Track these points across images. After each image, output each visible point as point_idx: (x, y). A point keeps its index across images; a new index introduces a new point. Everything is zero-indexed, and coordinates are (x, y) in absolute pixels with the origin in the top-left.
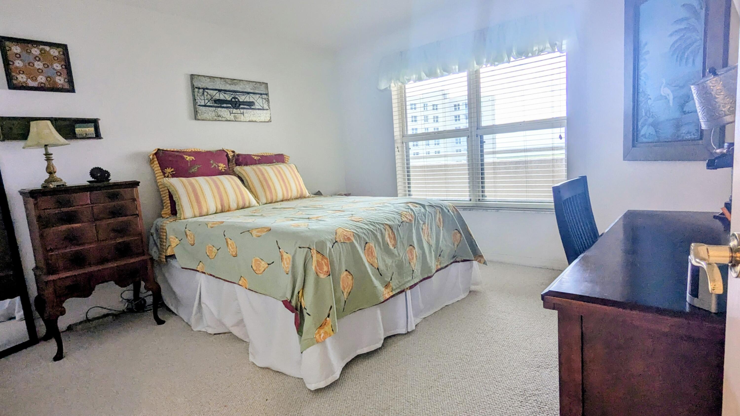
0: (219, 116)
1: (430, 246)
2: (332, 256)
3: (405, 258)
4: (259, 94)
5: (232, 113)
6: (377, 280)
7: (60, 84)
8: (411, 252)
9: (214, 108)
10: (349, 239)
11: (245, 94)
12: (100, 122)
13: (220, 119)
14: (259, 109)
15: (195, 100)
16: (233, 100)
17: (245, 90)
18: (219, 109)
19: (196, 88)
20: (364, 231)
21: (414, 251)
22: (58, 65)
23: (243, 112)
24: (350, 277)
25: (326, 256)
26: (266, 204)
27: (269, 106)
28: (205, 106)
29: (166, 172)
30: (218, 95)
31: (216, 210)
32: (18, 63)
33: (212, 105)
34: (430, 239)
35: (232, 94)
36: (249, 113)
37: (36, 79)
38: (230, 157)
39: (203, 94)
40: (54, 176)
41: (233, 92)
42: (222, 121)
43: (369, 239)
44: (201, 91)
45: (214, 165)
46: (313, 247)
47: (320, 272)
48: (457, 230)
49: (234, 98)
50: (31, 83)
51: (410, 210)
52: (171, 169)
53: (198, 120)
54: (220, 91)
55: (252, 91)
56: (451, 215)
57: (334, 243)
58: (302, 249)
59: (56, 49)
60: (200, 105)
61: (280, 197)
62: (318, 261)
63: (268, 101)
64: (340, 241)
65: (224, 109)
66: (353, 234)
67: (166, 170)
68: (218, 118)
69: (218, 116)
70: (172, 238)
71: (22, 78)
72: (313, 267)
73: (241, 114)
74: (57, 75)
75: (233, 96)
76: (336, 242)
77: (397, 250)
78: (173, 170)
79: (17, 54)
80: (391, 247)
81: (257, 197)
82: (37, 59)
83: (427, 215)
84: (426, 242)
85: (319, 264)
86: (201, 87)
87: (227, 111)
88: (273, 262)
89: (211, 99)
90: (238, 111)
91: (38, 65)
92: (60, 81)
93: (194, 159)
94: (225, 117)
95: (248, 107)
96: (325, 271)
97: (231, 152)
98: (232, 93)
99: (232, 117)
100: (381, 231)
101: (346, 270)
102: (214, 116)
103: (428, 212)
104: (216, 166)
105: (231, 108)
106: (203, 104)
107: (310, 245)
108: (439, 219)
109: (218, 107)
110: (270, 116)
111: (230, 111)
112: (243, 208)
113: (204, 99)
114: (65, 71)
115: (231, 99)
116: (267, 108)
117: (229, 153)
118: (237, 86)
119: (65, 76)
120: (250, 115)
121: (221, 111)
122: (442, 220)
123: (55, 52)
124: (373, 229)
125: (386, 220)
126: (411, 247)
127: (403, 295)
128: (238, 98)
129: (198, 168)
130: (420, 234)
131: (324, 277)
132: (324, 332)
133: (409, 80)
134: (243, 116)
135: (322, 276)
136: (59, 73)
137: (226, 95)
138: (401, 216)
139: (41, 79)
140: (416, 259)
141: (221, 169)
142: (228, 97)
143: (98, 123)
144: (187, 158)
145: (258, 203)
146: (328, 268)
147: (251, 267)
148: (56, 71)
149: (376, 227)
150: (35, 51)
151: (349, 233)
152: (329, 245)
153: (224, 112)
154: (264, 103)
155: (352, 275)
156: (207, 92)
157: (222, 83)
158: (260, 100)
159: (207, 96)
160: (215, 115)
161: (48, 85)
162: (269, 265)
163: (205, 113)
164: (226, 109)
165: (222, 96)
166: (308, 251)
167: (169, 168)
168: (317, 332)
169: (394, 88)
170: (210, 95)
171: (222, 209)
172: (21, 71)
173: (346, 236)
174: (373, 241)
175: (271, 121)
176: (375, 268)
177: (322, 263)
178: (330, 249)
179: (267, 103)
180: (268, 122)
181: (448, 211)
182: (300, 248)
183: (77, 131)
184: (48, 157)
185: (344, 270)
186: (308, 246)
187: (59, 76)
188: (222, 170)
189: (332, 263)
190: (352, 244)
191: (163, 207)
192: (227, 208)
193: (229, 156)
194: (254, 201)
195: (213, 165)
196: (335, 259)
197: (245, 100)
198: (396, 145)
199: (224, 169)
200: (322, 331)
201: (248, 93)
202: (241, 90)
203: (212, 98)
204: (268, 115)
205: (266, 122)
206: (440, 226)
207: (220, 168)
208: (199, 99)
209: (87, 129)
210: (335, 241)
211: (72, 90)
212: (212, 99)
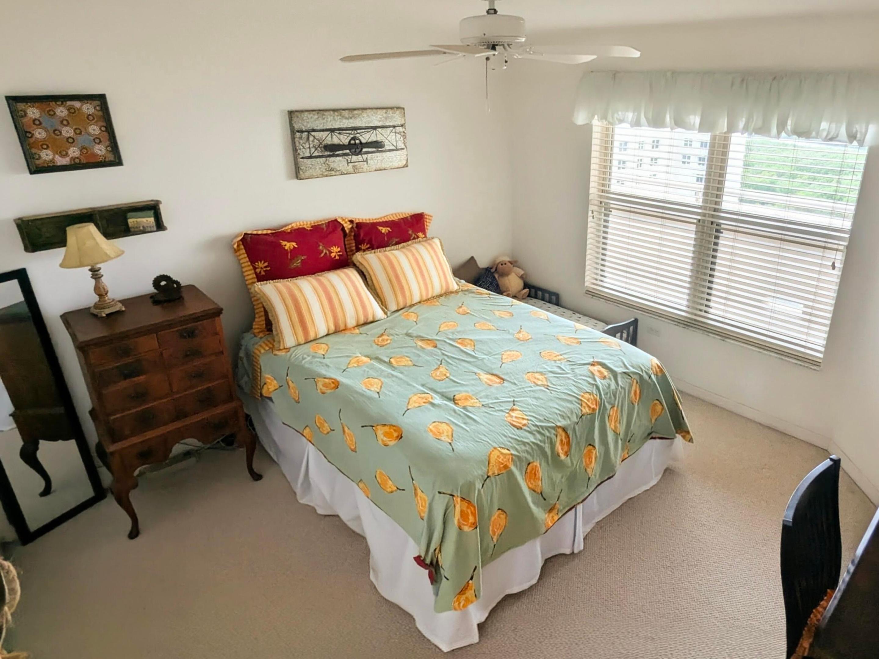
0: (332, 170)
1: (616, 434)
2: (481, 498)
3: (579, 466)
4: (389, 127)
5: (351, 162)
6: (538, 507)
7: (101, 156)
8: (589, 455)
9: (324, 159)
10: (506, 467)
11: (369, 130)
12: (162, 207)
13: (333, 173)
14: (390, 150)
15: (295, 150)
16: (353, 142)
17: (372, 125)
18: (332, 159)
19: (298, 131)
20: (528, 448)
21: (594, 452)
22: (95, 127)
23: (367, 158)
24: (503, 516)
25: (472, 502)
26: (397, 311)
27: (404, 143)
28: (311, 157)
29: (257, 266)
30: (329, 138)
31: (328, 331)
32: (39, 133)
33: (321, 154)
34: (618, 425)
35: (351, 134)
36: (376, 158)
37: (67, 153)
38: (347, 231)
39: (308, 138)
40: (106, 298)
41: (352, 130)
42: (335, 175)
43: (533, 457)
44: (305, 135)
45: (324, 251)
46: (457, 494)
47: (464, 524)
48: (658, 400)
49: (354, 139)
50: (60, 161)
51: (595, 387)
52: (264, 263)
53: (300, 179)
54: (332, 130)
55: (380, 124)
56: (652, 383)
57: (485, 480)
58: (442, 495)
59: (91, 104)
60: (303, 158)
61: (417, 299)
62: (462, 512)
63: (405, 137)
64: (494, 473)
65: (338, 158)
66: (512, 458)
67: (257, 264)
68: (331, 171)
69: (330, 170)
70: (269, 378)
71: (47, 155)
72: (456, 519)
73: (364, 161)
74: (96, 143)
75: (352, 136)
76: (488, 477)
77: (571, 460)
78: (266, 264)
79: (35, 120)
80: (563, 457)
81: (384, 304)
82: (65, 122)
83: (618, 392)
84: (613, 432)
85: (463, 514)
86: (304, 129)
87: (343, 160)
88: (403, 490)
89: (319, 146)
90: (359, 157)
91: (67, 132)
92: (100, 150)
93: (296, 246)
94: (340, 170)
95: (374, 150)
96: (471, 523)
97: (349, 223)
98: (350, 132)
99: (350, 168)
100: (551, 439)
101: (499, 509)
102: (324, 171)
103: (621, 387)
104: (328, 252)
105: (350, 155)
106: (308, 154)
107: (452, 491)
108: (635, 392)
109: (330, 156)
110: (406, 158)
111: (347, 160)
112: (366, 324)
113: (309, 148)
114: (106, 134)
115: (350, 142)
116: (403, 146)
117: (345, 225)
118: (358, 119)
119: (108, 143)
120: (376, 161)
121: (334, 161)
122: (638, 392)
123: (88, 108)
124: (540, 441)
125: (560, 419)
126: (591, 447)
127: (572, 512)
128: (360, 138)
129: (302, 260)
130: (604, 422)
131: (468, 530)
132: (464, 598)
133: (621, 121)
134: (366, 165)
135: (466, 529)
136: (98, 140)
137: (341, 137)
138: (581, 405)
139: (74, 152)
140: (596, 460)
141: (333, 257)
142: (344, 139)
143: (159, 209)
144: (285, 245)
145: (386, 313)
146: (475, 519)
147: (374, 477)
148: (92, 138)
149: (545, 436)
150: (61, 111)
151: (507, 457)
152: (478, 485)
153: (339, 162)
154: (397, 139)
155: (505, 512)
156: (314, 137)
157: (336, 118)
158: (392, 137)
159: (313, 141)
160: (326, 169)
161: (84, 161)
162: (399, 491)
163: (311, 168)
164: (341, 158)
165: (336, 139)
166: (450, 498)
167: (261, 262)
168: (455, 599)
169: (597, 125)
170: (317, 140)
171: (336, 329)
172: (44, 145)
173: (502, 464)
174: (538, 458)
175: (407, 166)
176: (538, 493)
177: (468, 512)
178: (479, 491)
179: (402, 138)
180: (403, 167)
181: (650, 377)
182: (440, 493)
183: (131, 222)
184: (95, 273)
185: (497, 508)
186: (449, 492)
187: (99, 144)
188: (335, 257)
189: (481, 508)
190: (510, 474)
191: (255, 315)
192: (342, 327)
193: (346, 229)
194: (379, 313)
195: (322, 252)
196: (485, 503)
197: (370, 140)
198: (591, 208)
199: (338, 255)
200: (462, 599)
201: (375, 128)
202: (363, 125)
203: (321, 143)
204: (404, 157)
205: (401, 168)
206: (634, 403)
207: (333, 255)
208: (302, 147)
209: (144, 220)
210: (486, 477)
211: (117, 161)
212: (321, 146)
